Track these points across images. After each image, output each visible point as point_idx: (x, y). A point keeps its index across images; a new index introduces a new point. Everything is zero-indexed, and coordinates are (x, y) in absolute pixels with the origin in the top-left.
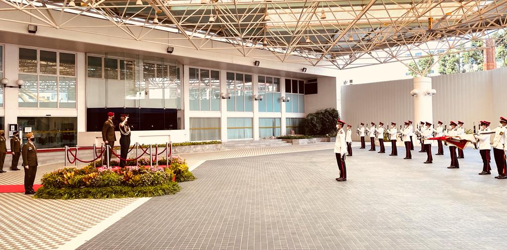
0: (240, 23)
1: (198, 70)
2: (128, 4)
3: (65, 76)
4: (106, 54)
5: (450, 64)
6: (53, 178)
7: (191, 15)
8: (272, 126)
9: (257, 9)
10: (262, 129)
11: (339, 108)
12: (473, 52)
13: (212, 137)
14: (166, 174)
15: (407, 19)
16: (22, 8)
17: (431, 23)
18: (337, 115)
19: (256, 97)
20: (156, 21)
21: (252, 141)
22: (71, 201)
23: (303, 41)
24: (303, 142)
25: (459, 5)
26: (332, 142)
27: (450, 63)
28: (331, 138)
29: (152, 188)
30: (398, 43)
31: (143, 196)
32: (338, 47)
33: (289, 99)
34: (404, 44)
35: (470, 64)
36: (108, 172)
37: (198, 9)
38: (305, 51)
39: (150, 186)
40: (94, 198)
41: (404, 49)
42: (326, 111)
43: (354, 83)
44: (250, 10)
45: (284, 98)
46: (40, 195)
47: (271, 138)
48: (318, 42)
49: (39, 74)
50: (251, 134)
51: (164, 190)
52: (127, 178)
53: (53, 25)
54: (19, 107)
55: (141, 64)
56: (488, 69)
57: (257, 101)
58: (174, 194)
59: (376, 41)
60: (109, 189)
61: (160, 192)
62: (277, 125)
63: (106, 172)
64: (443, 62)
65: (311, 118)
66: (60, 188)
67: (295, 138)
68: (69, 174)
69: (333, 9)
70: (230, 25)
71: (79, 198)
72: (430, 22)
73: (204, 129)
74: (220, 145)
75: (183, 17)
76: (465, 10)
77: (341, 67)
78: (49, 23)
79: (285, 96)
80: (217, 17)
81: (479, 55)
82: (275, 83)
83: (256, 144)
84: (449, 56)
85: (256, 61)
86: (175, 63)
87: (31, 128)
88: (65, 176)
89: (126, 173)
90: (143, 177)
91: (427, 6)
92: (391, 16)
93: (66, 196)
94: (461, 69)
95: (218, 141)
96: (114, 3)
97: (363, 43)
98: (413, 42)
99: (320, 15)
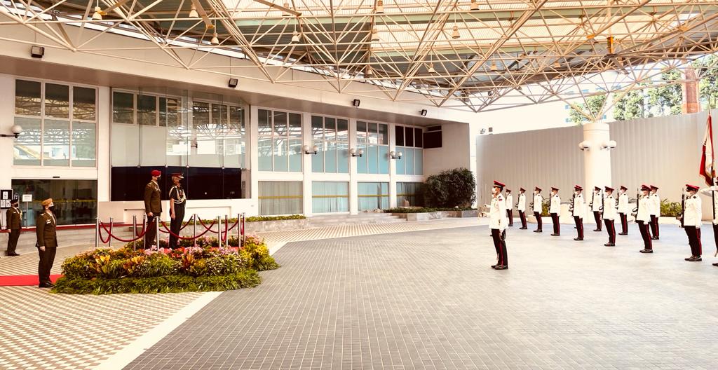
0: (337, 44)
1: (270, 112)
2: (176, 16)
3: (81, 121)
4: (140, 88)
5: (630, 106)
6: (80, 264)
7: (266, 33)
8: (376, 194)
9: (361, 24)
10: (362, 199)
11: (474, 169)
12: (664, 89)
13: (290, 209)
14: (242, 259)
15: (576, 39)
16: (27, 21)
17: (612, 45)
18: (471, 179)
19: (354, 151)
20: (215, 40)
21: (348, 216)
22: (107, 296)
23: (423, 71)
24: (423, 216)
25: (650, 18)
26: (464, 217)
27: (631, 104)
28: (463, 212)
29: (222, 279)
30: (561, 73)
31: (210, 290)
32: (474, 79)
33: (401, 154)
34: (569, 75)
35: (659, 106)
36: (158, 255)
37: (276, 23)
38: (425, 85)
39: (219, 275)
40: (140, 292)
41: (570, 82)
42: (455, 172)
43: (494, 132)
44: (351, 25)
45: (394, 154)
46: (61, 287)
47: (374, 211)
48: (445, 72)
49: (44, 117)
50: (346, 207)
51: (239, 282)
52: (187, 264)
53: (69, 45)
54: (14, 164)
55: (190, 103)
56: (688, 112)
57: (355, 158)
58: (254, 287)
59: (529, 70)
60: (161, 279)
61: (234, 284)
62: (384, 192)
63: (155, 255)
64: (620, 104)
65: (433, 183)
66: (89, 278)
67: (411, 211)
68: (102, 259)
69: (470, 24)
70: (321, 46)
71: (118, 293)
72: (609, 44)
73: (279, 198)
74: (303, 221)
75: (255, 35)
76: (658, 26)
77: (477, 108)
78: (62, 43)
79: (395, 151)
80: (302, 35)
81: (672, 93)
82: (380, 132)
83: (354, 220)
84: (629, 95)
85: (355, 100)
86: (239, 102)
87: (31, 196)
88: (97, 260)
89: (185, 257)
90: (209, 262)
91: (606, 21)
92: (553, 35)
93: (99, 289)
94: (646, 113)
95: (300, 215)
96: (154, 15)
97: (511, 74)
98: (583, 72)
99: (450, 33)
